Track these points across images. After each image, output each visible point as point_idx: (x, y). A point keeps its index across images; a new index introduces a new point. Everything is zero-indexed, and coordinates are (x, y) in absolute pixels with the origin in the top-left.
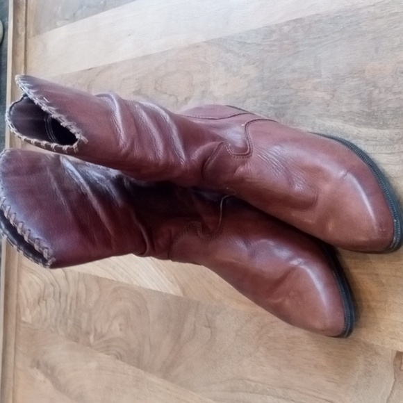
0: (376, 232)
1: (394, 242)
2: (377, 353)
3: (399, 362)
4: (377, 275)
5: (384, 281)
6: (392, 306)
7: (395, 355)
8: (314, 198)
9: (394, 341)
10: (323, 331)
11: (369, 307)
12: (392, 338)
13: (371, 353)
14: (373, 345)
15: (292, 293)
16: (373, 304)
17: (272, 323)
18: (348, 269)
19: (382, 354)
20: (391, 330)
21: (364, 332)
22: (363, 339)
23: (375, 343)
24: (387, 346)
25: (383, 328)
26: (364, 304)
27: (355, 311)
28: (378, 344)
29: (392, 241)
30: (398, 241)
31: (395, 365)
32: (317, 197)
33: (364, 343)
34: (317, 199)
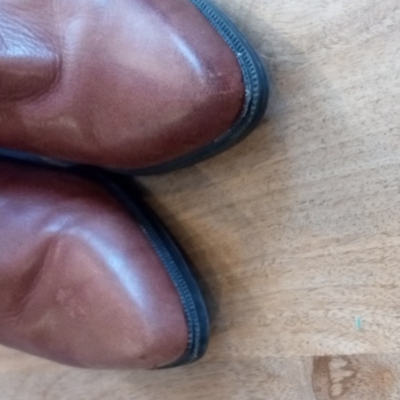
0: (202, 81)
1: (248, 100)
2: (272, 376)
3: (324, 381)
4: (231, 206)
5: (248, 214)
6: (278, 261)
7: (310, 368)
8: (54, 62)
9: (301, 336)
10: (143, 357)
11: (232, 280)
12: (294, 332)
13: (260, 379)
14: (259, 359)
15: (61, 295)
16: (237, 271)
17: (59, 378)
18: (172, 216)
19: (283, 373)
20: (287, 314)
21: (233, 338)
22: (235, 355)
23: (263, 355)
24: (289, 354)
25: (271, 316)
26: (219, 277)
27: (205, 299)
28: (270, 354)
29: (243, 100)
30: (256, 95)
31: (317, 390)
32: (61, 58)
33: (241, 362)
34: (61, 62)
